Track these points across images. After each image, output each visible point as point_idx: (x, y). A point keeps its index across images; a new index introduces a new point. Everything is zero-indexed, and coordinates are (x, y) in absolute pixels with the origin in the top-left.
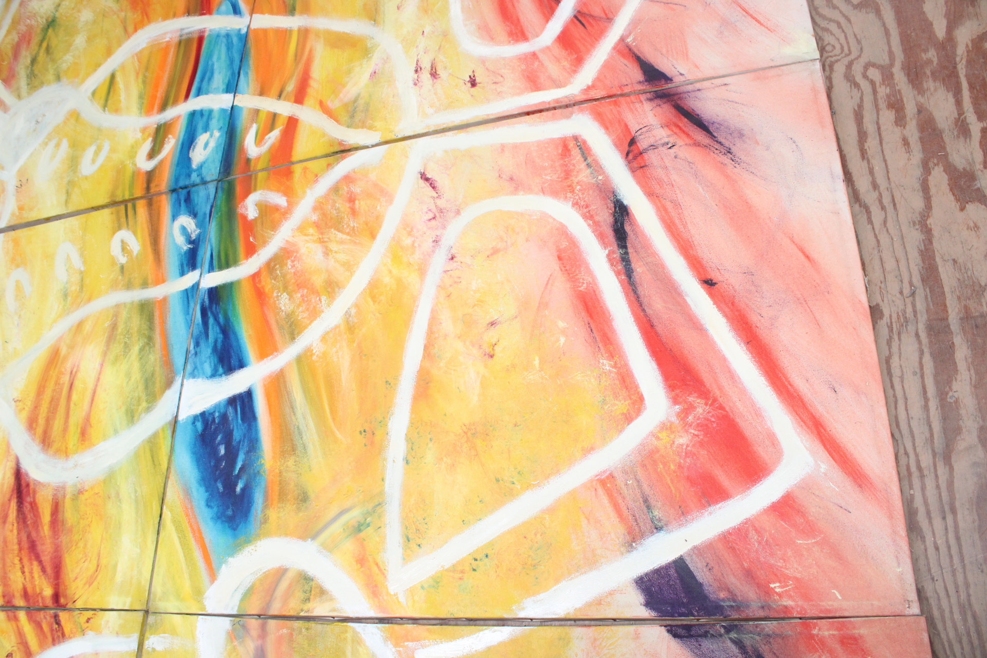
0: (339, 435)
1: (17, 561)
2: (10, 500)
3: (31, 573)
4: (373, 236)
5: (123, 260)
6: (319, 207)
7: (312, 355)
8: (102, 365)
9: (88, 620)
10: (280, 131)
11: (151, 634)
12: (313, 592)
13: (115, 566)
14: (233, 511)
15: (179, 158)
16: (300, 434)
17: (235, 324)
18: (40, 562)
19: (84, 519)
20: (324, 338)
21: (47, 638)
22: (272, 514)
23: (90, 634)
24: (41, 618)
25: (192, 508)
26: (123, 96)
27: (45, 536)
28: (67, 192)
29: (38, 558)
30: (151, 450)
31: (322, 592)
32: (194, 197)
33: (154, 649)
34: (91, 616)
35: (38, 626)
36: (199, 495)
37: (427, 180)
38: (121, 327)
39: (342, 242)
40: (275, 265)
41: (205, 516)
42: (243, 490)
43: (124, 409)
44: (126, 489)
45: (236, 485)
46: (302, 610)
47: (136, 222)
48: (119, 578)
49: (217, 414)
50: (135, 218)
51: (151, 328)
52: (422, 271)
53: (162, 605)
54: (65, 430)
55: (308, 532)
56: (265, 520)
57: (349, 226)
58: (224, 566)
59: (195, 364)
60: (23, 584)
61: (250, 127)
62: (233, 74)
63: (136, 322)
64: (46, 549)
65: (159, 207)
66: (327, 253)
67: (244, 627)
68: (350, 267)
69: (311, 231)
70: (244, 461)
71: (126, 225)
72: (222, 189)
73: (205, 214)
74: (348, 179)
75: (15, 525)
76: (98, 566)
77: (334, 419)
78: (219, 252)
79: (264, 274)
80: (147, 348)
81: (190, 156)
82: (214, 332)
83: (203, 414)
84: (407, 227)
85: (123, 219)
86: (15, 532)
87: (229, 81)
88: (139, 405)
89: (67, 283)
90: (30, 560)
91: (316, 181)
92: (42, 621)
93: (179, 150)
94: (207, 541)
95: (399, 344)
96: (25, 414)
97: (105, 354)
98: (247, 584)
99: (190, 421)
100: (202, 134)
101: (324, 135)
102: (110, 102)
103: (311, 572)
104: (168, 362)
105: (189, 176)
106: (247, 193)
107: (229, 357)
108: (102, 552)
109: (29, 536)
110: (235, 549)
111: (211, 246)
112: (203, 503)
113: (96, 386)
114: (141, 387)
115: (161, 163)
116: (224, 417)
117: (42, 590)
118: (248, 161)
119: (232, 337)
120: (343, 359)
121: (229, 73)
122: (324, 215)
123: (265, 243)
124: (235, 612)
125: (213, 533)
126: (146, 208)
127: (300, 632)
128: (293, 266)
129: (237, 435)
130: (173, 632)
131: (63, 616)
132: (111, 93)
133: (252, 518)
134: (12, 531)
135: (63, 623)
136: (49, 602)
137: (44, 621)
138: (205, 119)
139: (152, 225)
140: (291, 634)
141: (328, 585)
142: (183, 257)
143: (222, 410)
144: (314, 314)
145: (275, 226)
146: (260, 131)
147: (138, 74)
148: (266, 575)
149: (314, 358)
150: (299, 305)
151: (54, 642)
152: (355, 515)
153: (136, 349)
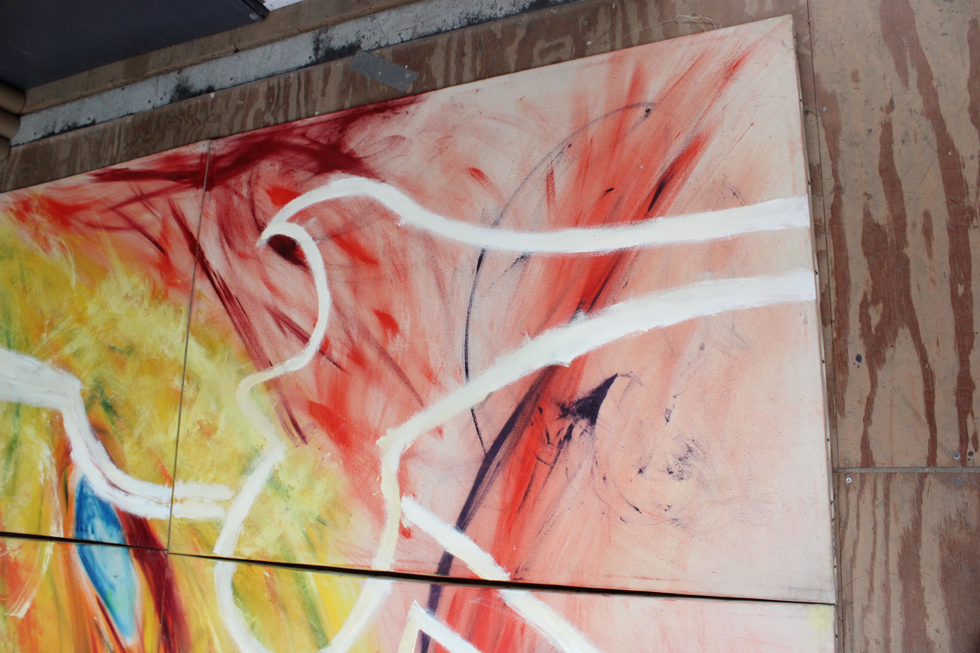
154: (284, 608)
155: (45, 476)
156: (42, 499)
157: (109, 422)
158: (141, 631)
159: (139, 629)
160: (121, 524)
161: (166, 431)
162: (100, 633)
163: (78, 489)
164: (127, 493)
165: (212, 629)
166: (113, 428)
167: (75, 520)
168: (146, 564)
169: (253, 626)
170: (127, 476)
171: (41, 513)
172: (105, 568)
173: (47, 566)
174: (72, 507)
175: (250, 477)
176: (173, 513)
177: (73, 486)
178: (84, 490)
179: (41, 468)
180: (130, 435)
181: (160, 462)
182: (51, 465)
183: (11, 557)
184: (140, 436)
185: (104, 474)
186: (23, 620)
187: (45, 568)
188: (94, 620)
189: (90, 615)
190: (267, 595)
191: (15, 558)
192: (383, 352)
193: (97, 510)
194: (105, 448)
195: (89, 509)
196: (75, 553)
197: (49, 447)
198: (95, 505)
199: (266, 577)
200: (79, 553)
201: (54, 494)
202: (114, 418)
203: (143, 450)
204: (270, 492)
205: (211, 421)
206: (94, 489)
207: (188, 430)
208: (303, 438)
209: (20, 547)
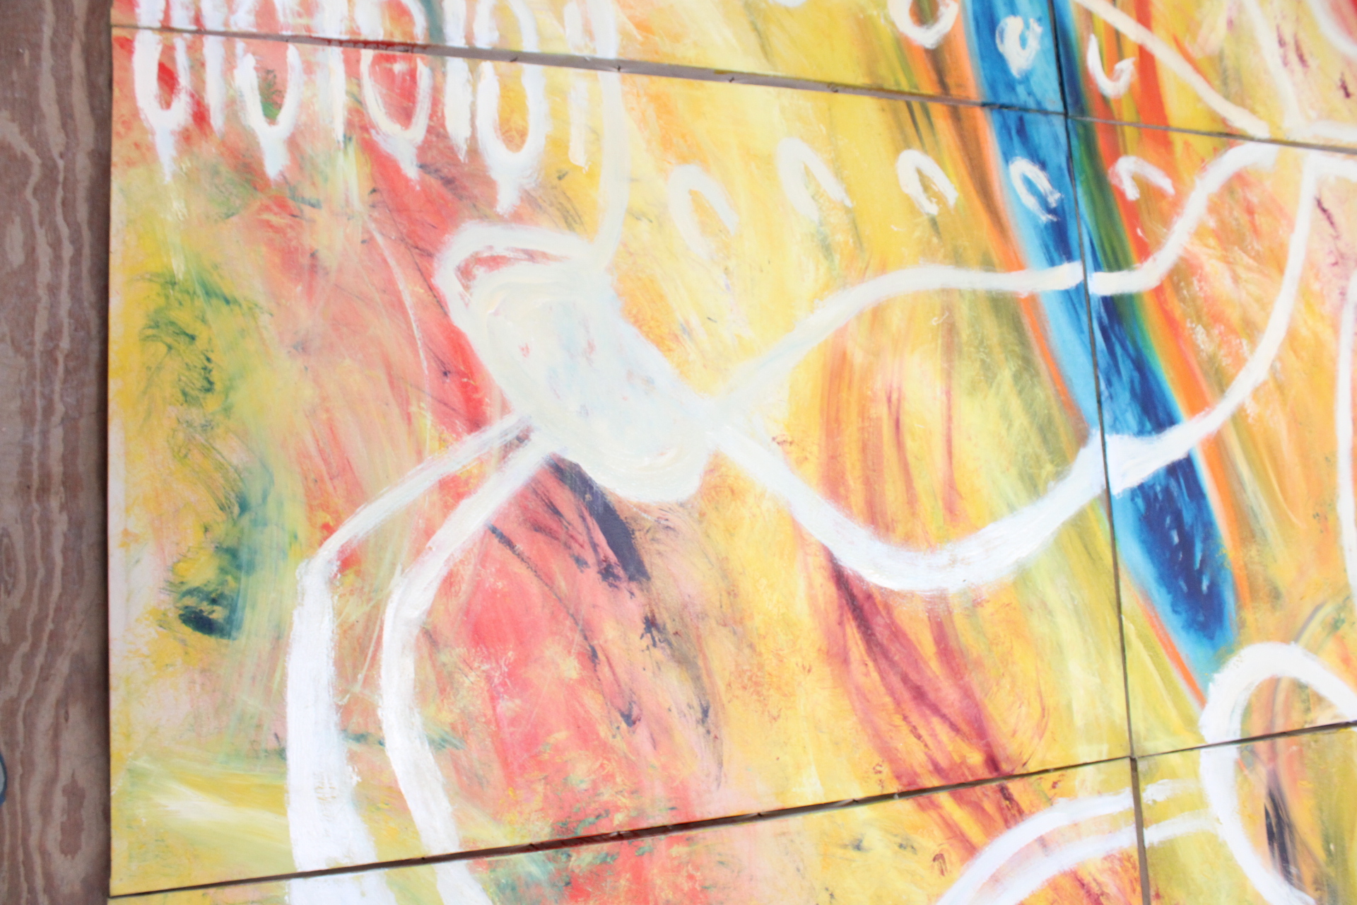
0: (1294, 519)
1: (898, 720)
2: (841, 623)
3: (934, 735)
4: (1281, 270)
5: (933, 209)
6: (1213, 208)
7: (1247, 416)
8: (948, 393)
9: (1054, 785)
10: (1134, 63)
11: (1147, 784)
12: (1311, 701)
13: (1069, 706)
14: (1205, 616)
15: (980, 45)
16: (1255, 516)
17: (1150, 359)
18: (944, 717)
19: (997, 644)
20: (1256, 394)
21: (994, 821)
22: (1249, 616)
23: (1061, 802)
24: (978, 797)
25: (1156, 617)
27: (937, 677)
29: (936, 710)
30: (1081, 537)
31: (1320, 699)
32: (1032, 130)
33: (1154, 802)
34: (1058, 779)
35: (977, 808)
36: (1162, 598)
37: (1324, 211)
38: (965, 333)
39: (1249, 269)
40: (1179, 281)
41: (1173, 624)
42: (1211, 587)
43: (1014, 471)
44: (1054, 592)
45: (1200, 582)
46: (1306, 722)
47: (937, 143)
48: (1079, 721)
49: (1158, 488)
50: (934, 134)
51: (1023, 341)
52: (1336, 328)
53: (1151, 746)
54: (912, 500)
55: (1291, 635)
56: (1242, 624)
57: (1253, 248)
58: (1211, 685)
59: (1114, 412)
60: (926, 754)
61: (1088, 39)
63: (992, 329)
64: (948, 694)
65: (975, 128)
66: (1236, 279)
67: (1253, 752)
68: (1265, 305)
69: (1212, 242)
70: (1204, 551)
71: (918, 142)
72: (1077, 135)
73: (1060, 168)
74: (1239, 180)
75: (871, 664)
76: (1043, 709)
77: (1285, 499)
78: (1101, 239)
79: (1169, 292)
80: (1026, 376)
81: (1001, 50)
82: (1126, 368)
83: (1141, 487)
84: (1311, 265)
85: (910, 130)
86: (875, 675)
88: (1041, 467)
89: (821, 224)
90: (923, 716)
91: (1204, 169)
92: (982, 801)
93: (972, 29)
94: (1183, 655)
95: (1329, 413)
96: (812, 468)
97: (948, 375)
98: (1242, 702)
99: (1128, 495)
100: (1006, 15)
101: (1199, 99)
103: (1304, 679)
104: (1069, 405)
105: (1011, 86)
106: (1116, 155)
107: (1155, 408)
108: (1043, 688)
109: (905, 679)
110: (1218, 661)
111: (1087, 228)
112: (1168, 609)
113: (949, 429)
114: (1035, 439)
115: (947, 40)
116: (1167, 490)
117: (963, 758)
118: (1104, 100)
119: (1151, 378)
120: (1280, 426)
122: (1222, 222)
123: (1159, 244)
124: (1238, 737)
125: (1186, 644)
126: (950, 121)
127: (1309, 746)
128: (1201, 288)
129: (1188, 517)
130: (1173, 775)
131: (1014, 787)
133: (1227, 623)
134: (867, 674)
135: (1016, 796)
136: (984, 773)
137: (985, 799)
139: (970, 159)
140: (1301, 751)
141: (1323, 691)
142: (1045, 233)
143: (1163, 482)
144: (1240, 362)
145: (1167, 222)
146: (1104, 52)
148: (1260, 689)
149: (1250, 420)
150: (1220, 346)
151: (1007, 824)
152: (1328, 611)
153: (1006, 374)
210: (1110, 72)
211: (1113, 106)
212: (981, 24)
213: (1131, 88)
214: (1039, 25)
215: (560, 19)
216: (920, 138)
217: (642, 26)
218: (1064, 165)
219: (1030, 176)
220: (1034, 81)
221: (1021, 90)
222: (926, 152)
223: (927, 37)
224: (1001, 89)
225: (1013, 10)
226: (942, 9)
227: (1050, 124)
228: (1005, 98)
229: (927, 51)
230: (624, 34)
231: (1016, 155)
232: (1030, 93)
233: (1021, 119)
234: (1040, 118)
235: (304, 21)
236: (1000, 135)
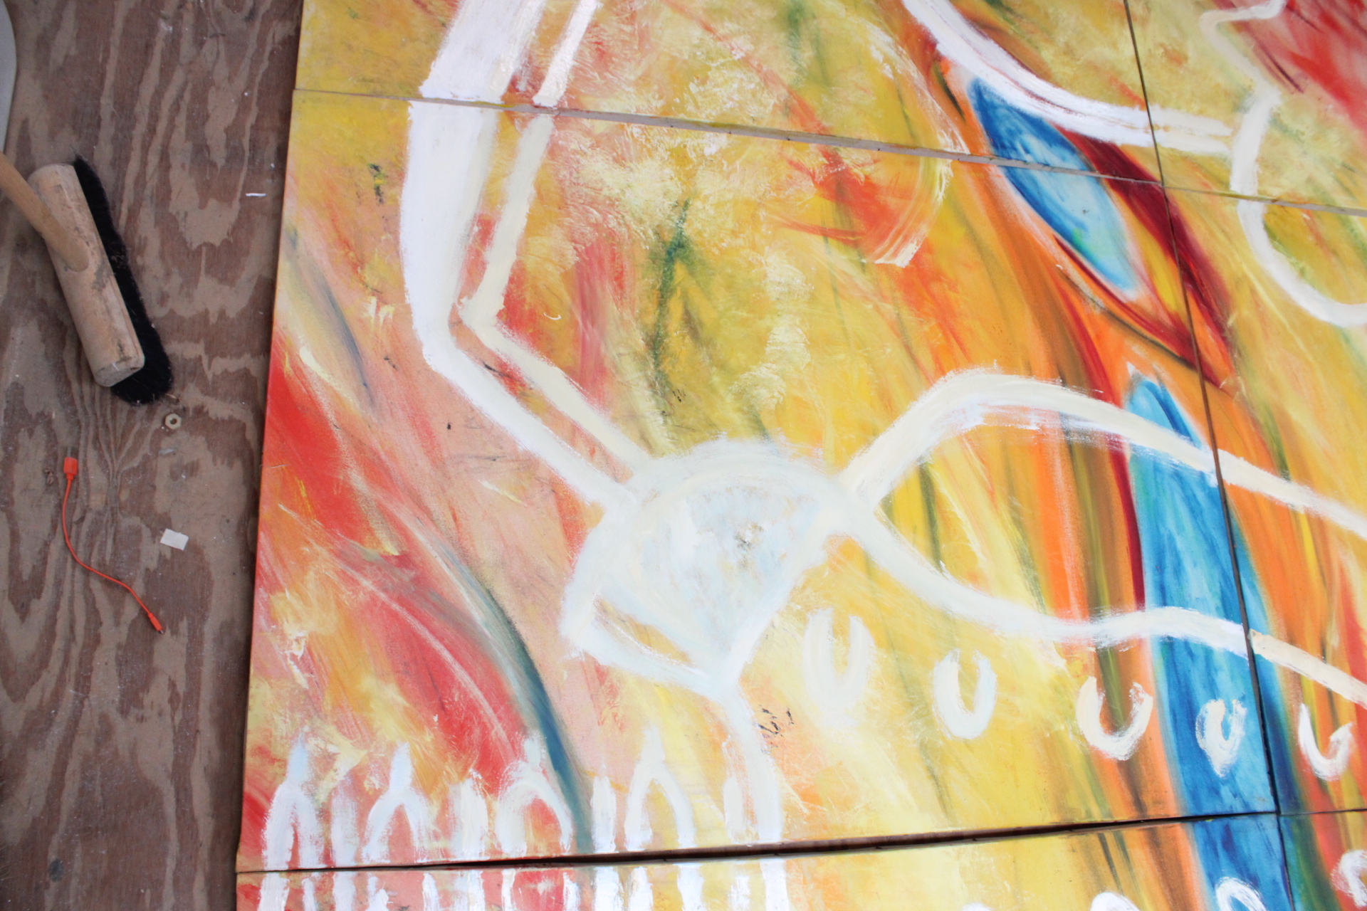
10: (1352, 731)
15: (1179, 749)
26: (975, 545)
28: (933, 777)
32: (1240, 840)
47: (1133, 878)
50: (1130, 869)
61: (1299, 710)
62: (1224, 575)
65: (1176, 851)
71: (1112, 882)
72: (1292, 836)
73: (1274, 882)
81: (1201, 746)
85: (1104, 868)
87: (1222, 592)
93: (1169, 725)
100: (1206, 701)
102: (943, 547)
105: (1215, 791)
115: (1142, 746)
118: (1320, 783)
121: (1217, 574)
126: (1147, 849)
132: (939, 523)
138: (1201, 664)
139: (1171, 890)
146: (1317, 724)
147: (991, 494)
154: (1335, 253)
155: (893, 68)
156: (900, 98)
157: (1002, 20)
158: (1147, 279)
159: (1142, 277)
160: (1074, 146)
161: (1114, 45)
162: (1074, 285)
163: (973, 94)
164: (1069, 111)
165: (1252, 277)
166: (1012, 27)
167: (985, 132)
168: (1131, 197)
169: (1302, 273)
170: (1059, 90)
171: (906, 117)
172: (1063, 200)
173: (945, 192)
174: (970, 116)
175: (1246, 116)
176: (1157, 141)
177: (961, 88)
178: (986, 97)
179: (877, 56)
180: (1050, 40)
181: (1116, 80)
182: (900, 56)
183: (858, 176)
184: (1067, 44)
185: (1017, 83)
186: (906, 270)
187: (939, 195)
188: (1059, 268)
189: (1050, 264)
190: (1310, 239)
191: (867, 177)
192: (1355, 23)
193: (1023, 126)
194: (1005, 49)
195: (1007, 122)
196: (999, 176)
197: (886, 32)
198: (1016, 118)
199: (1305, 219)
200: (1007, 177)
201: (923, 95)
202: (1009, 15)
203: (1078, 63)
204: (1277, 134)
205: (1177, 48)
206: (1005, 98)
207: (1150, 50)
208: (1297, 86)
209: (875, 162)
210: (1325, 746)
211: (1331, 790)
212: (1178, 717)
213: (1350, 763)
214: (1243, 706)
215: (719, 802)
216: (1115, 876)
217: (809, 796)
218: (1279, 878)
219: (1239, 898)
220: (1240, 775)
221: (1225, 791)
222: (1121, 891)
223: (1118, 747)
224: (1203, 794)
225: (1214, 693)
226: (1136, 706)
227: (1260, 828)
228: (1208, 809)
229: (1120, 764)
230: (790, 809)
231: (1223, 875)
232: (1236, 795)
233: (1227, 831)
234: (1248, 821)
235: (440, 844)
236: (1205, 854)
